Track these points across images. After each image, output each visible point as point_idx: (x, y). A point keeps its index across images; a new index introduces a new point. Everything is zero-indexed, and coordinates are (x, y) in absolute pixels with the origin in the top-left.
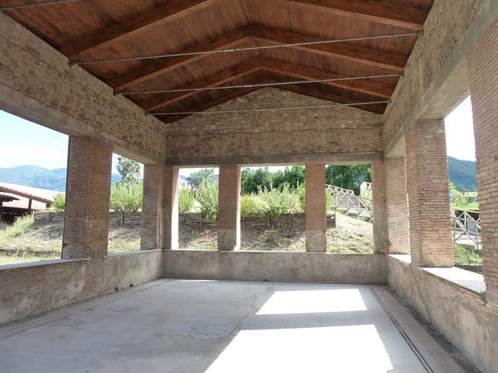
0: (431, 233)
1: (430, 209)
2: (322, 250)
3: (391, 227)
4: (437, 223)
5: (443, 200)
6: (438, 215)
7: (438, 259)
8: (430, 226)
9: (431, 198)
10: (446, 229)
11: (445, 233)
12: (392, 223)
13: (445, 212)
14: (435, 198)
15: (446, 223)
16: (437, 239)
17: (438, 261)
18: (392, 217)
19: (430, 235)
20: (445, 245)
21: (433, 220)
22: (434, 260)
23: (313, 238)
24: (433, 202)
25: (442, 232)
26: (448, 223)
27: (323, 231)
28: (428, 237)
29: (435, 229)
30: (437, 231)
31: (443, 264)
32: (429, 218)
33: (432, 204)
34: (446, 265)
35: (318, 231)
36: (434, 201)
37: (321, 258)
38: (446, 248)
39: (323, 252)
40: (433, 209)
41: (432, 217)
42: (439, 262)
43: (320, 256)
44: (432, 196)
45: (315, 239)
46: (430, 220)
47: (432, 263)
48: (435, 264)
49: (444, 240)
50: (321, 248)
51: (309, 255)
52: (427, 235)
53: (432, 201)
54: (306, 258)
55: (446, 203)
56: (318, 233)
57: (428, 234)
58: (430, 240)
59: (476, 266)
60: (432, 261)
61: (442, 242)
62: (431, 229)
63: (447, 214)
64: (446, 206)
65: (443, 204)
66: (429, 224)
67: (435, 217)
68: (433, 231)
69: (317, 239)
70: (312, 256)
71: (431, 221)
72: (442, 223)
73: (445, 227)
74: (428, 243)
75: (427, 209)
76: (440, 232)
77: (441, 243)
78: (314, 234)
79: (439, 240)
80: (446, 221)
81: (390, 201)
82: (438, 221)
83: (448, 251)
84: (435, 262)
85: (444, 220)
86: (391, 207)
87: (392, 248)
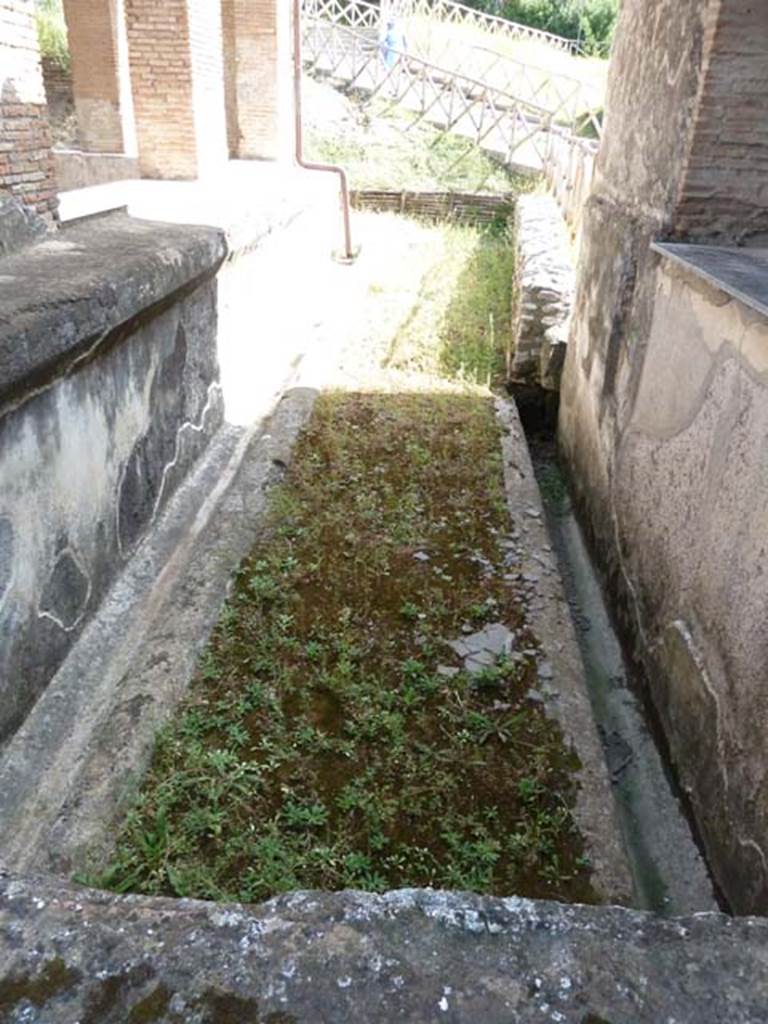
0: (151, 100)
1: (147, 41)
2: (113, 147)
3: (242, 96)
4: (164, 78)
5: (173, 19)
6: (164, 56)
7: (167, 162)
8: (149, 83)
9: (148, 11)
10: (182, 91)
11: (181, 103)
12: (246, 85)
13: (179, 49)
14: (155, 12)
15: (180, 77)
16: (165, 116)
17: (168, 167)
18: (244, 71)
19: (151, 107)
20: (181, 131)
21: (155, 70)
22: (160, 163)
23: (92, 119)
24: (155, 23)
25: (174, 100)
26: (186, 77)
27: (113, 103)
28: (147, 110)
29: (159, 91)
30: (164, 97)
31: (179, 173)
32: (148, 65)
33: (151, 27)
34: (184, 174)
35: (101, 101)
36: (157, 19)
37: (113, 166)
38: (183, 137)
39: (117, 152)
40: (153, 41)
41: (152, 62)
42: (171, 169)
43: (110, 161)
44: (150, 7)
45: (97, 120)
46: (149, 69)
47: (157, 170)
48: (162, 172)
49: (179, 119)
50: (112, 143)
51: (88, 159)
52: (145, 106)
53: (151, 19)
54: (82, 165)
55: (181, 28)
56: (102, 106)
57: (148, 103)
58: (152, 117)
59: (487, 197)
60: (158, 166)
61: (175, 122)
62: (152, 91)
63: (183, 56)
64: (182, 35)
65: (173, 28)
66: (147, 80)
67: (158, 63)
68: (154, 96)
69: (102, 122)
70: (93, 162)
71: (151, 72)
72: (173, 77)
73: (179, 87)
74: (148, 125)
75: (139, 41)
76: (169, 99)
77: (174, 126)
78: (93, 109)
79: (168, 117)
80: (182, 73)
81: (240, 29)
82: (164, 73)
83: (186, 144)
84: (163, 169)
85: (177, 70)
86: (243, 44)
87: (245, 147)
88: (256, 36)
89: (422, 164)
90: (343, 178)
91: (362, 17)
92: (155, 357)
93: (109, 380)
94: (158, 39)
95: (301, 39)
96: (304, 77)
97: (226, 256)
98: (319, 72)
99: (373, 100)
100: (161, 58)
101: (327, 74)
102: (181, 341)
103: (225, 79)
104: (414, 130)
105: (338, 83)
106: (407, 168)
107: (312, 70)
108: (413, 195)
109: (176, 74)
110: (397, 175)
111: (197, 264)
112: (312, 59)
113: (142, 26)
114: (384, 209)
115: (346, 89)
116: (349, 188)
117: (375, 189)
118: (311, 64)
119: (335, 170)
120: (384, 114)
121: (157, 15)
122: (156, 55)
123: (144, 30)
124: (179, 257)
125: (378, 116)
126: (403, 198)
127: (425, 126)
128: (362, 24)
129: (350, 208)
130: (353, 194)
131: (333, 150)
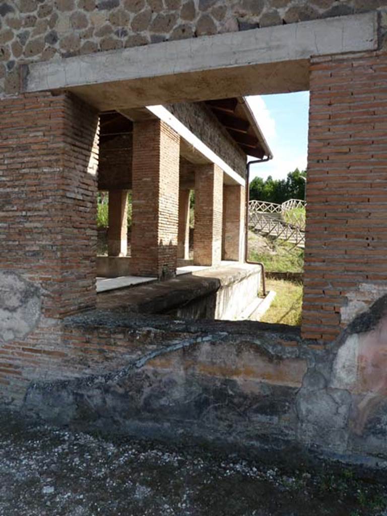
1: (200, 227)
5: (208, 221)
7: (202, 261)
11: (208, 244)
12: (228, 237)
18: (229, 232)
20: (208, 252)
29: (202, 240)
33: (202, 223)
34: (207, 264)
39: (183, 258)
42: (204, 263)
49: (207, 248)
53: (202, 221)
57: (198, 244)
58: (199, 248)
63: (210, 231)
64: (211, 225)
65: (208, 223)
66: (199, 237)
68: (201, 242)
71: (201, 235)
72: (207, 236)
73: (209, 239)
74: (198, 250)
75: (198, 227)
76: (205, 243)
77: (206, 250)
79: (204, 248)
80: (209, 235)
81: (227, 220)
82: (204, 236)
83: (209, 255)
84: (201, 263)
86: (228, 224)
87: (227, 256)
88: (233, 222)
89: (296, 263)
90: (262, 267)
91: (275, 209)
92: (199, 312)
93: (188, 314)
94: (204, 226)
95: (249, 219)
96: (250, 232)
97: (220, 287)
98: (256, 230)
99: (277, 239)
100: (204, 232)
101: (260, 230)
102: (205, 309)
103: (222, 236)
104: (293, 250)
105: (263, 234)
106: (289, 264)
107: (253, 229)
108: (291, 273)
110: (285, 267)
111: (212, 288)
112: (254, 225)
113: (199, 223)
114: (280, 279)
115: (266, 235)
116: (265, 271)
117: (277, 271)
118: (253, 227)
119: (259, 264)
120: (281, 245)
124: (208, 284)
125: (279, 245)
126: (288, 274)
127: (297, 249)
128: (275, 211)
129: (266, 279)
130: (267, 273)
131: (260, 257)
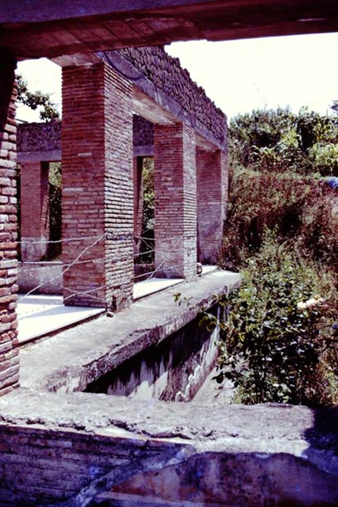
0: (163, 243)
1: (164, 218)
5: (176, 209)
6: (171, 224)
7: (169, 270)
8: (163, 236)
9: (165, 206)
13: (179, 221)
15: (178, 233)
17: (169, 272)
19: (163, 246)
22: (166, 270)
24: (168, 211)
28: (161, 247)
29: (168, 239)
30: (170, 241)
32: (163, 228)
33: (166, 213)
41: (165, 227)
42: (171, 273)
46: (163, 230)
47: (165, 273)
53: (166, 210)
55: (180, 212)
62: (164, 239)
63: (180, 224)
64: (180, 216)
65: (176, 213)
66: (163, 234)
68: (165, 241)
71: (165, 231)
75: (161, 218)
80: (179, 231)
82: (171, 231)
85: (177, 230)
94: (168, 217)
100: (169, 225)
109: (176, 231)
113: (162, 213)
121: (169, 208)
122: (168, 224)
123: (163, 214)
